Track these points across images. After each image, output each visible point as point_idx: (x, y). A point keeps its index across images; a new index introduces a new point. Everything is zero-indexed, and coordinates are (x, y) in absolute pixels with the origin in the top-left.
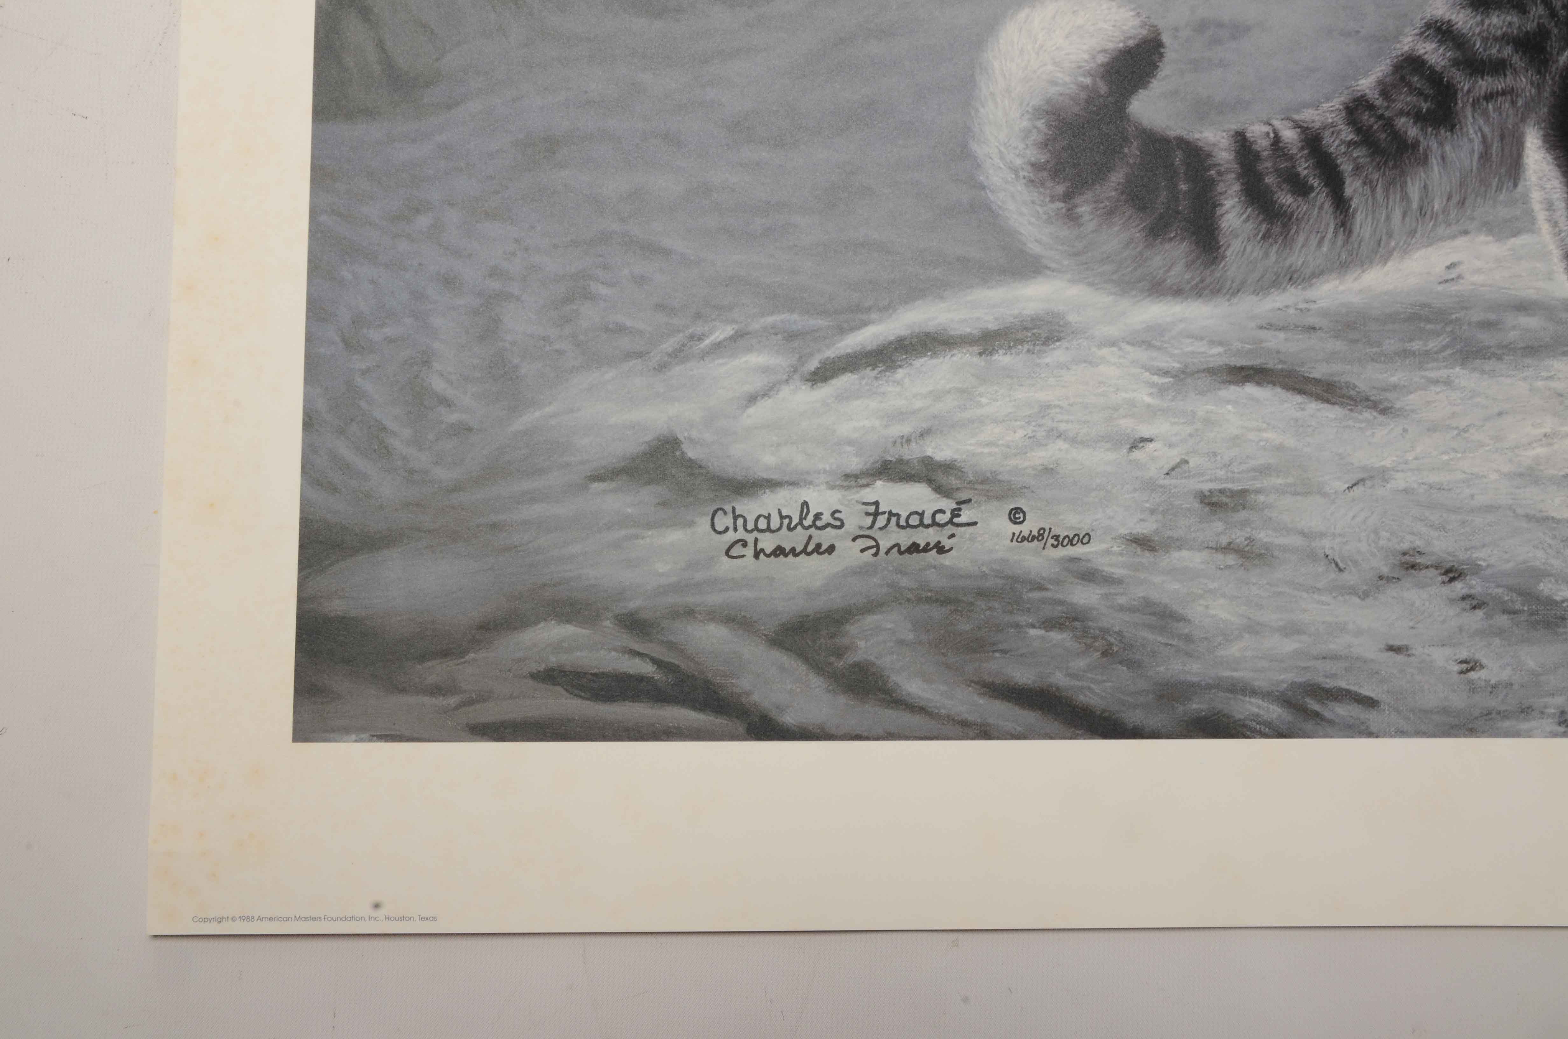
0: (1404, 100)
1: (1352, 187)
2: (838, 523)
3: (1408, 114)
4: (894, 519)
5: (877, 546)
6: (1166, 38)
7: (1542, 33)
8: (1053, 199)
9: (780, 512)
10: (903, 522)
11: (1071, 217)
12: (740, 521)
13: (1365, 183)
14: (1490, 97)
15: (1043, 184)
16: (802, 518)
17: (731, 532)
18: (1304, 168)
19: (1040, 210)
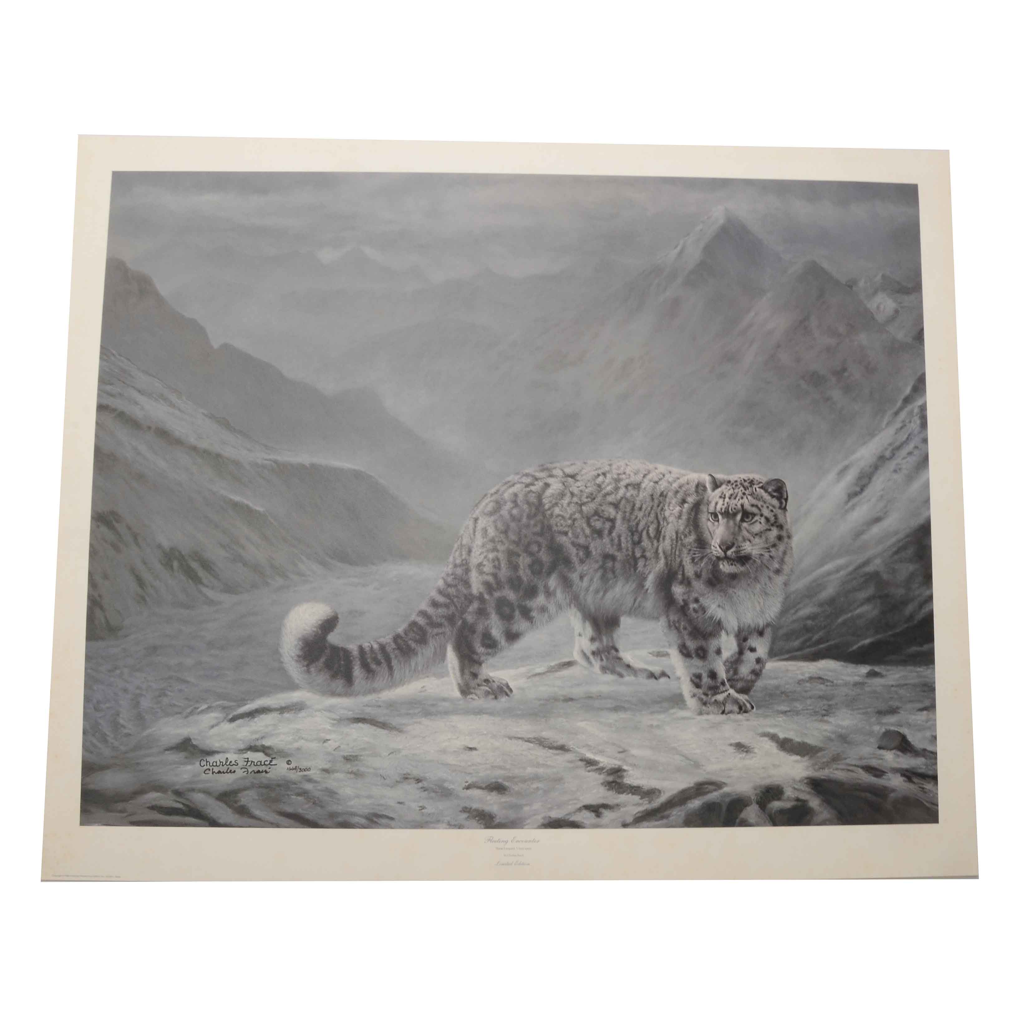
0: (411, 635)
1: (394, 663)
2: (237, 764)
3: (412, 640)
4: (253, 763)
5: (248, 771)
6: (339, 616)
7: (453, 615)
8: (303, 666)
9: (220, 761)
10: (255, 764)
11: (308, 672)
12: (208, 763)
13: (398, 661)
14: (436, 635)
15: (300, 661)
16: (226, 762)
17: (205, 766)
18: (380, 657)
19: (299, 669)
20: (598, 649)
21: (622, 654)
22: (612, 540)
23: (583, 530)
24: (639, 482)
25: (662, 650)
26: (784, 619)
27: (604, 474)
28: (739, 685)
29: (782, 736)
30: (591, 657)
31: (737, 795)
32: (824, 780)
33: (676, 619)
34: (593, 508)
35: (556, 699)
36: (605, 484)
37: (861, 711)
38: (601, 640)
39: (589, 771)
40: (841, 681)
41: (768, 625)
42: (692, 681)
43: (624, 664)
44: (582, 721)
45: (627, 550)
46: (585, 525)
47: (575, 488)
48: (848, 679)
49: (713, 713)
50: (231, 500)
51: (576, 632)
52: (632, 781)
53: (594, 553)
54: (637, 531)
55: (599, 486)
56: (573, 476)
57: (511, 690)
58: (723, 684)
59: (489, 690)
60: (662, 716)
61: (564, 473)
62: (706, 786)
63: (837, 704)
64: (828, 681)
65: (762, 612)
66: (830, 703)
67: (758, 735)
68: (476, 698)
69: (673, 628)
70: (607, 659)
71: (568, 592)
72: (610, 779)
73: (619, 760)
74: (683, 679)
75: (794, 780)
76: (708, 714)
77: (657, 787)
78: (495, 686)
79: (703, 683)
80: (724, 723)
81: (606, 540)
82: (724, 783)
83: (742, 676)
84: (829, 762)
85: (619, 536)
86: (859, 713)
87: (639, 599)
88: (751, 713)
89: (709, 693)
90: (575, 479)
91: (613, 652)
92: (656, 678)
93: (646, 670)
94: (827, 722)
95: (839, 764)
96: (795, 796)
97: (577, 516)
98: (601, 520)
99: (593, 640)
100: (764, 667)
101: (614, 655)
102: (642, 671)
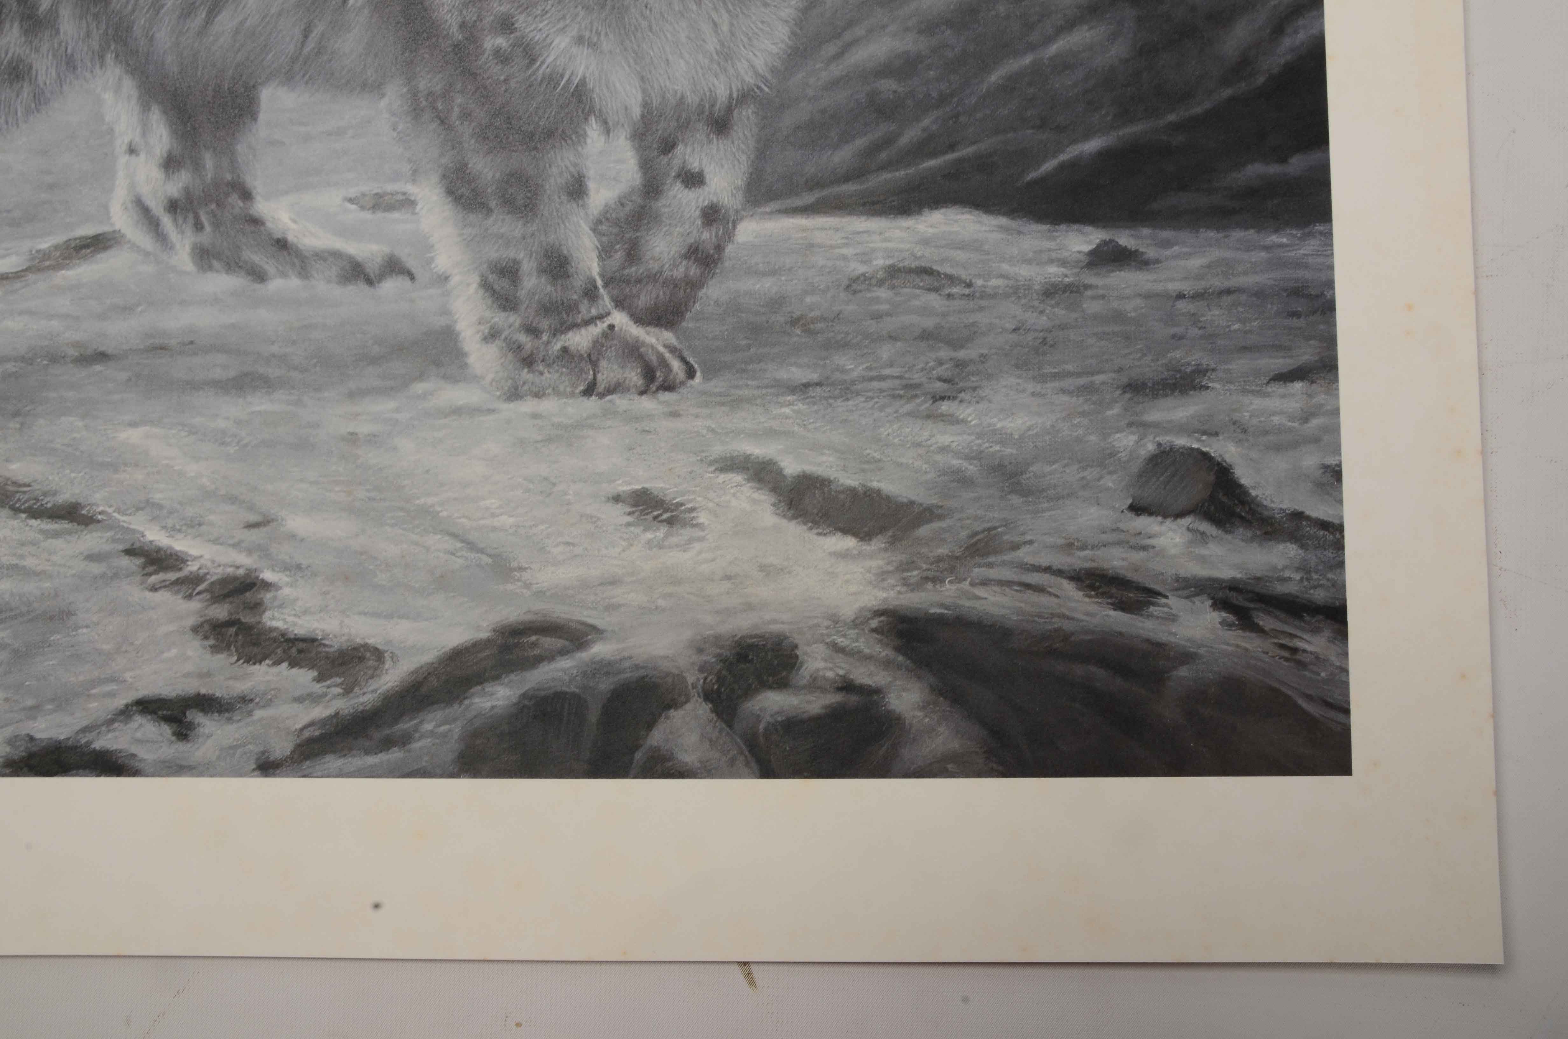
20: (187, 191)
21: (262, 207)
25: (390, 187)
26: (800, 76)
28: (645, 299)
29: (791, 467)
30: (167, 221)
31: (637, 667)
32: (940, 621)
33: (438, 88)
35: (55, 358)
37: (1069, 383)
38: (197, 165)
39: (154, 589)
40: (1000, 282)
41: (745, 97)
42: (485, 285)
43: (270, 235)
44: (133, 424)
48: (1024, 272)
49: (558, 393)
51: (121, 144)
52: (290, 619)
58: (591, 293)
60: (386, 406)
62: (533, 638)
63: (984, 358)
64: (952, 279)
65: (726, 55)
66: (962, 354)
67: (711, 464)
69: (426, 116)
70: (217, 225)
71: (96, 16)
72: (221, 612)
73: (250, 552)
74: (455, 280)
75: (835, 620)
76: (539, 395)
77: (371, 641)
79: (522, 294)
80: (592, 427)
82: (594, 628)
83: (654, 266)
84: (957, 558)
86: (1063, 391)
87: (319, 28)
88: (683, 390)
89: (544, 324)
91: (234, 199)
92: (370, 282)
93: (336, 255)
94: (951, 420)
95: (991, 565)
96: (838, 675)
99: (170, 164)
100: (729, 236)
101: (237, 211)
102: (325, 260)
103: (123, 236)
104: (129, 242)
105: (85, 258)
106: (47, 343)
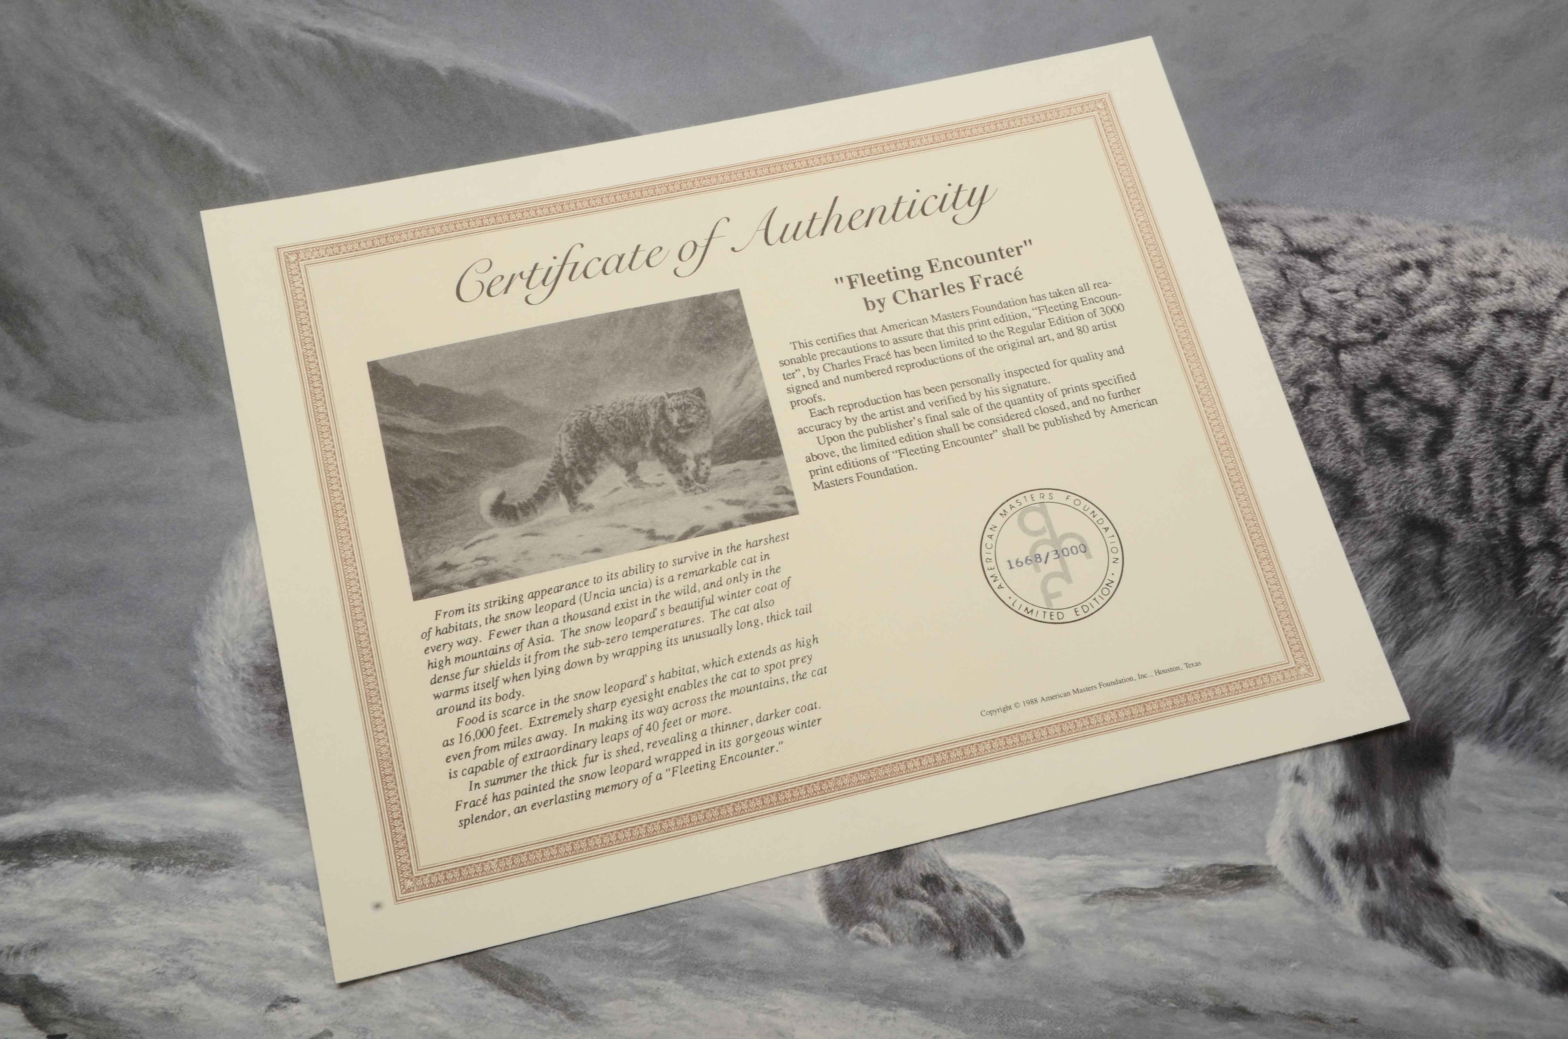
8: (267, 708)
11: (281, 732)
15: (260, 690)
19: (250, 718)
20: (1360, 840)
21: (1450, 877)
22: (1438, 474)
23: (1338, 427)
24: (1543, 309)
27: (1425, 267)
30: (1333, 867)
34: (1376, 363)
35: (1184, 1002)
36: (1426, 295)
38: (1375, 811)
43: (1457, 912)
45: (1492, 515)
46: (1344, 412)
47: (1321, 291)
50: (157, 123)
51: (1285, 767)
53: (1372, 506)
54: (1529, 460)
55: (1404, 299)
56: (1316, 256)
57: (1018, 935)
59: (936, 917)
61: (1288, 240)
68: (883, 938)
70: (1393, 885)
78: (960, 905)
81: (1417, 470)
85: (1465, 468)
90: (1323, 267)
91: (1417, 861)
93: (1539, 956)
97: (1319, 377)
98: (1404, 403)
99: (1343, 803)
101: (1418, 875)
102: (1525, 958)
103: (1279, 874)
104: (1286, 882)
105: (1232, 890)
106: (1176, 982)
